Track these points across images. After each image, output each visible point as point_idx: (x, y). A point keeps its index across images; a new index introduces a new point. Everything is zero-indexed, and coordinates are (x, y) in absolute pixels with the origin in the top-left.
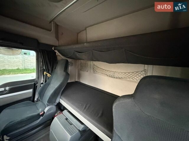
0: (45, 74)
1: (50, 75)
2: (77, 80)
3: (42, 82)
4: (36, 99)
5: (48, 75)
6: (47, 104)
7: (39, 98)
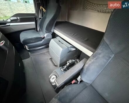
0: (41, 9)
1: (45, 10)
2: (66, 21)
3: (40, 17)
4: (38, 30)
5: (44, 10)
6: (46, 32)
7: (40, 29)
